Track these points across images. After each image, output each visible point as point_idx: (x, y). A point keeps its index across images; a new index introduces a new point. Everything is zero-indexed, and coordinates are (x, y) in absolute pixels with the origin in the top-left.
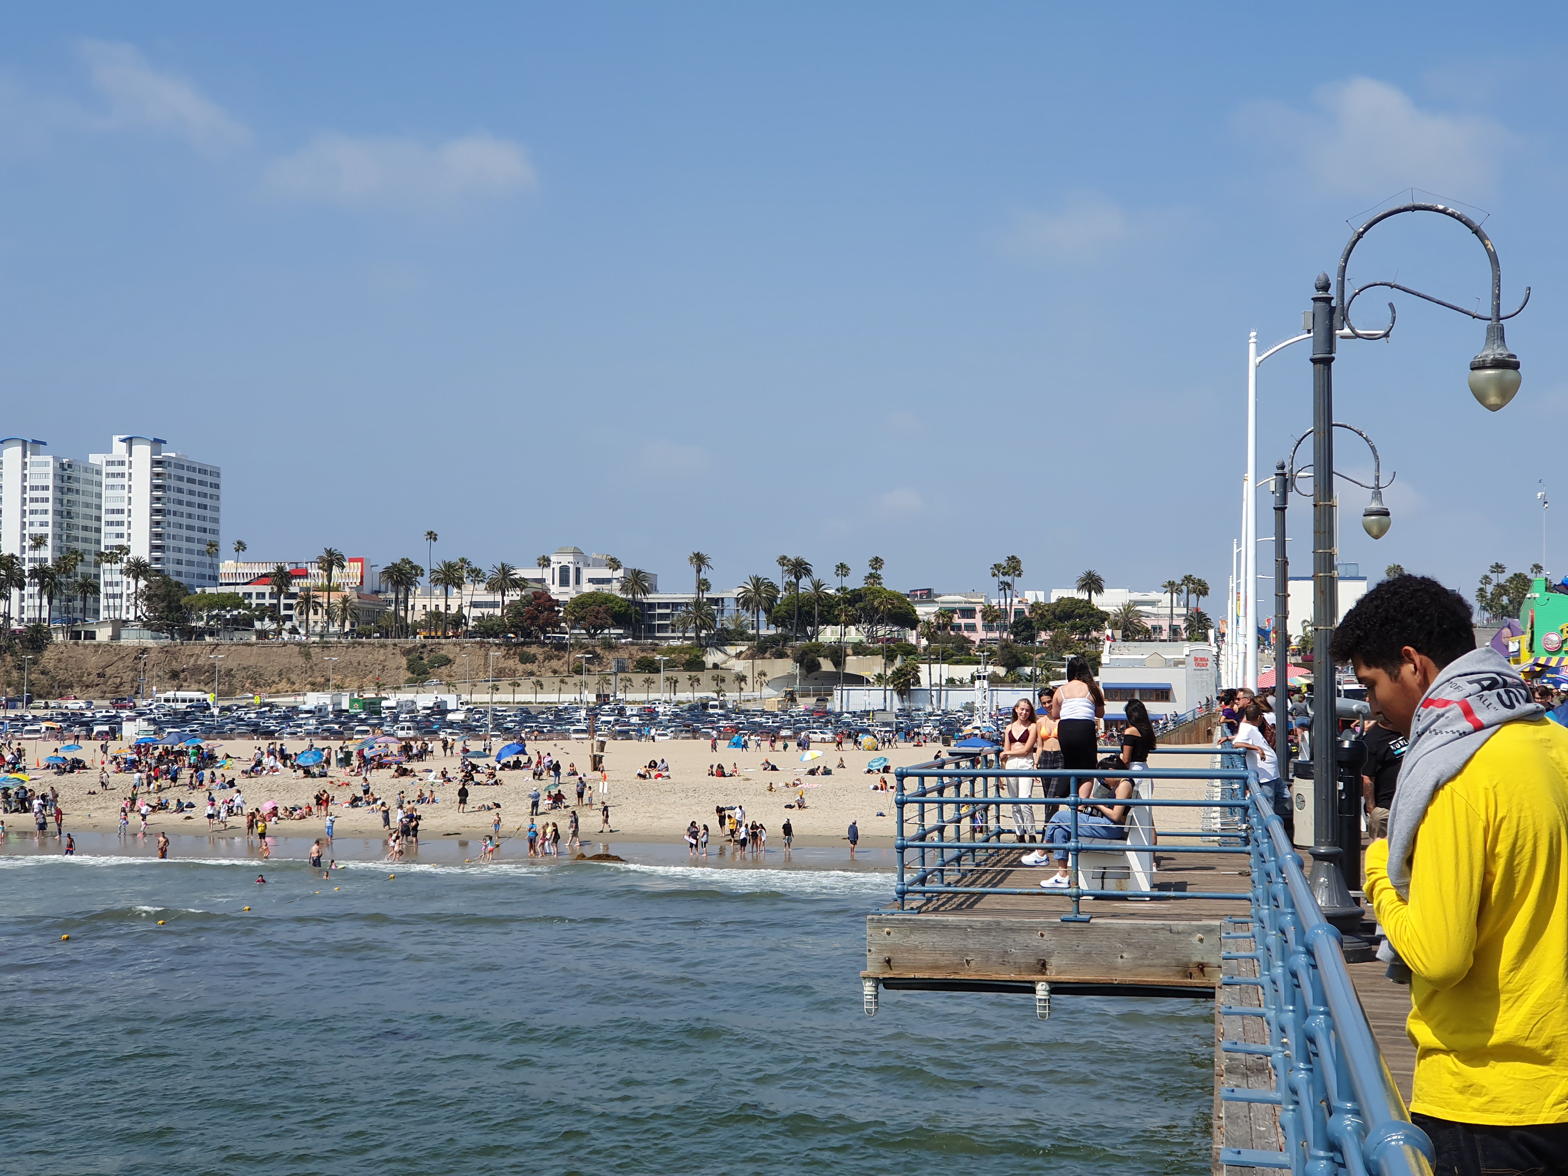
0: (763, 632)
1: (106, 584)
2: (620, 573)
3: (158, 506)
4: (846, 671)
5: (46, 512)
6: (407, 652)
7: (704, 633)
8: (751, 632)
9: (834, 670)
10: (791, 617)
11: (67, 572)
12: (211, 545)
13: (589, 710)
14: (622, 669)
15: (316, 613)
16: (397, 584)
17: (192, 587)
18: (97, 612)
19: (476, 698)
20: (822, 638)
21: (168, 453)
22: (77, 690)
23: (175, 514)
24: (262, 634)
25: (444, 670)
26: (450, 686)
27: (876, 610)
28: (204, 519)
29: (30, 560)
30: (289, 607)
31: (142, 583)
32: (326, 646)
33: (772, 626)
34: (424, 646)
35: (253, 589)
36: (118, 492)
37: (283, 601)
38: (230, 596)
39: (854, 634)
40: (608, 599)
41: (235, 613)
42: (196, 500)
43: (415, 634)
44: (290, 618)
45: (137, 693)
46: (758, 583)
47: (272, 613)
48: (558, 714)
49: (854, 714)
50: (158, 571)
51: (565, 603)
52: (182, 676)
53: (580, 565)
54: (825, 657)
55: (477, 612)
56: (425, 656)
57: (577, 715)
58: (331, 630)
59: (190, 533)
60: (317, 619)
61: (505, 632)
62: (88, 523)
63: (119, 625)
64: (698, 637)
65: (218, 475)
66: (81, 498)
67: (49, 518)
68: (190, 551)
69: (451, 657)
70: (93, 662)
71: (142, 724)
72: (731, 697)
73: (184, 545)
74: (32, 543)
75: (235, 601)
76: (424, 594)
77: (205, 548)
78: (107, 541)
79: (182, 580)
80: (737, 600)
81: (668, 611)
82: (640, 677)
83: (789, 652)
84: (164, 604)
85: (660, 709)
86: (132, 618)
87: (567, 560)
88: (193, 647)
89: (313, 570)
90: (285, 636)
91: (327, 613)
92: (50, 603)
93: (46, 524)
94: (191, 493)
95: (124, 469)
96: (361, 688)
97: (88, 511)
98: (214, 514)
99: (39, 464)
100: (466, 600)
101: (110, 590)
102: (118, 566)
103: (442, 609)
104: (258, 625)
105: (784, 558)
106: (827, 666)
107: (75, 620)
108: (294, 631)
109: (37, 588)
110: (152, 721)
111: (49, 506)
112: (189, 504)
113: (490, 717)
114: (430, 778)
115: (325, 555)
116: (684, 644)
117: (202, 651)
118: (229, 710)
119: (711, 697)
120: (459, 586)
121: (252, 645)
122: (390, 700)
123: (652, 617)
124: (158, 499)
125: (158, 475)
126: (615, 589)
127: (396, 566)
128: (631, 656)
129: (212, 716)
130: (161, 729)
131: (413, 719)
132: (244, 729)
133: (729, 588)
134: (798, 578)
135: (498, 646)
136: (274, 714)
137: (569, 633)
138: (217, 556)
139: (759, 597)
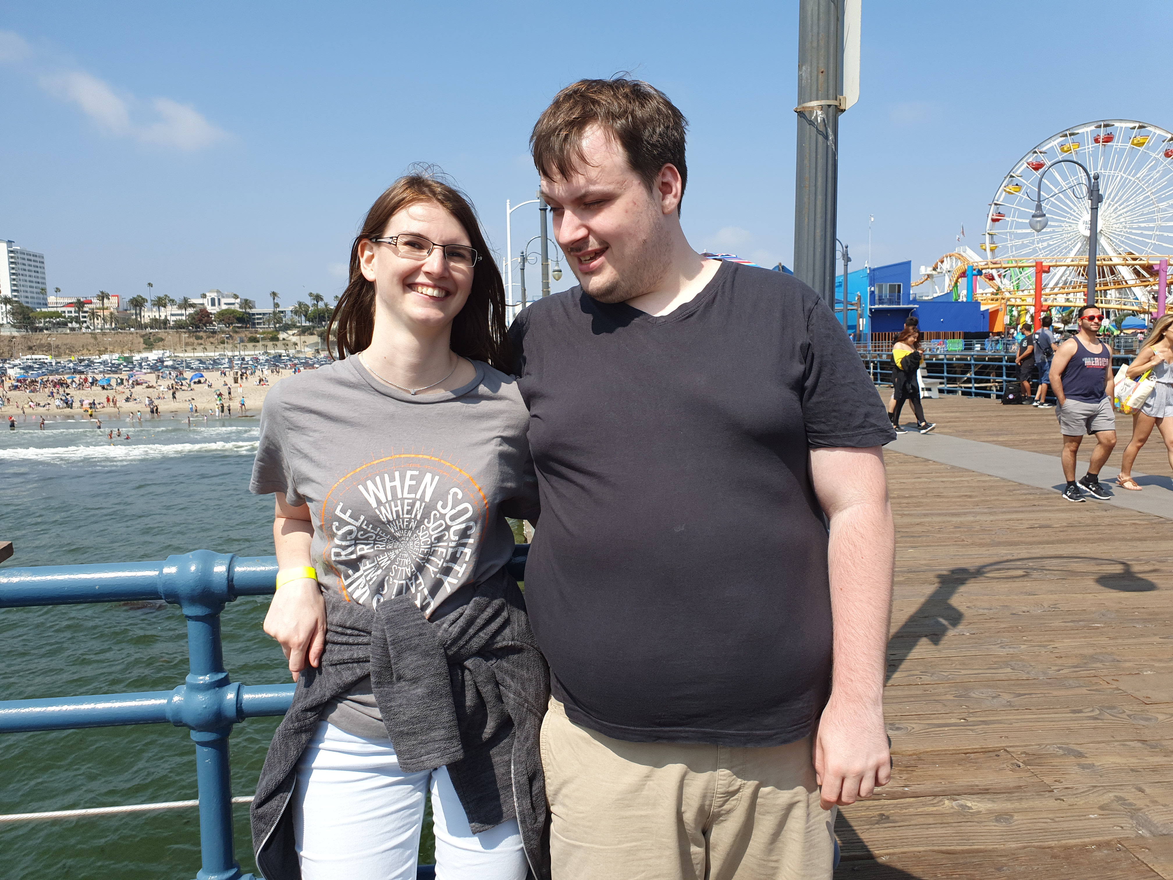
0: (304, 324)
2: (238, 301)
3: (14, 271)
6: (143, 336)
7: (277, 325)
8: (298, 324)
10: (316, 318)
12: (42, 289)
13: (229, 359)
14: (242, 341)
15: (98, 319)
16: (136, 306)
17: (35, 309)
19: (177, 355)
21: (15, 247)
23: (22, 275)
24: (73, 329)
25: (161, 343)
26: (164, 350)
28: (38, 277)
30: (85, 317)
31: (9, 307)
32: (104, 334)
33: (307, 322)
34: (151, 333)
35: (66, 309)
37: (81, 314)
38: (54, 313)
40: (234, 311)
41: (58, 320)
42: (33, 269)
43: (146, 328)
44: (85, 322)
45: (11, 356)
46: (300, 304)
47: (77, 320)
48: (214, 361)
50: (16, 302)
51: (214, 314)
52: (34, 348)
53: (220, 297)
55: (174, 318)
56: (151, 337)
57: (223, 361)
58: (106, 327)
59: (32, 284)
60: (99, 322)
61: (188, 327)
64: (275, 327)
65: (43, 258)
68: (33, 292)
69: (163, 337)
71: (17, 370)
72: (292, 352)
73: (29, 289)
75: (58, 315)
76: (148, 311)
77: (39, 291)
79: (29, 305)
80: (292, 311)
81: (261, 316)
82: (252, 344)
83: (315, 332)
84: (21, 316)
85: (261, 358)
86: (5, 322)
87: (214, 295)
88: (38, 335)
89: (95, 300)
90: (84, 330)
91: (103, 319)
94: (30, 265)
96: (122, 352)
98: (42, 275)
100: (169, 313)
103: (157, 317)
104: (70, 325)
105: (311, 293)
108: (88, 327)
110: (23, 369)
112: (29, 271)
113: (184, 363)
114: (162, 388)
115: (100, 294)
116: (269, 330)
117: (43, 337)
118: (60, 363)
119: (283, 352)
120: (165, 307)
121: (68, 334)
122: (137, 357)
123: (254, 319)
124: (13, 268)
125: (12, 257)
126: (237, 307)
127: (134, 298)
128: (246, 336)
129: (52, 365)
130: (27, 372)
131: (149, 365)
132: (69, 371)
133: (288, 306)
134: (317, 302)
135: (185, 333)
136: (82, 364)
137: (217, 326)
138: (46, 293)
139: (301, 310)
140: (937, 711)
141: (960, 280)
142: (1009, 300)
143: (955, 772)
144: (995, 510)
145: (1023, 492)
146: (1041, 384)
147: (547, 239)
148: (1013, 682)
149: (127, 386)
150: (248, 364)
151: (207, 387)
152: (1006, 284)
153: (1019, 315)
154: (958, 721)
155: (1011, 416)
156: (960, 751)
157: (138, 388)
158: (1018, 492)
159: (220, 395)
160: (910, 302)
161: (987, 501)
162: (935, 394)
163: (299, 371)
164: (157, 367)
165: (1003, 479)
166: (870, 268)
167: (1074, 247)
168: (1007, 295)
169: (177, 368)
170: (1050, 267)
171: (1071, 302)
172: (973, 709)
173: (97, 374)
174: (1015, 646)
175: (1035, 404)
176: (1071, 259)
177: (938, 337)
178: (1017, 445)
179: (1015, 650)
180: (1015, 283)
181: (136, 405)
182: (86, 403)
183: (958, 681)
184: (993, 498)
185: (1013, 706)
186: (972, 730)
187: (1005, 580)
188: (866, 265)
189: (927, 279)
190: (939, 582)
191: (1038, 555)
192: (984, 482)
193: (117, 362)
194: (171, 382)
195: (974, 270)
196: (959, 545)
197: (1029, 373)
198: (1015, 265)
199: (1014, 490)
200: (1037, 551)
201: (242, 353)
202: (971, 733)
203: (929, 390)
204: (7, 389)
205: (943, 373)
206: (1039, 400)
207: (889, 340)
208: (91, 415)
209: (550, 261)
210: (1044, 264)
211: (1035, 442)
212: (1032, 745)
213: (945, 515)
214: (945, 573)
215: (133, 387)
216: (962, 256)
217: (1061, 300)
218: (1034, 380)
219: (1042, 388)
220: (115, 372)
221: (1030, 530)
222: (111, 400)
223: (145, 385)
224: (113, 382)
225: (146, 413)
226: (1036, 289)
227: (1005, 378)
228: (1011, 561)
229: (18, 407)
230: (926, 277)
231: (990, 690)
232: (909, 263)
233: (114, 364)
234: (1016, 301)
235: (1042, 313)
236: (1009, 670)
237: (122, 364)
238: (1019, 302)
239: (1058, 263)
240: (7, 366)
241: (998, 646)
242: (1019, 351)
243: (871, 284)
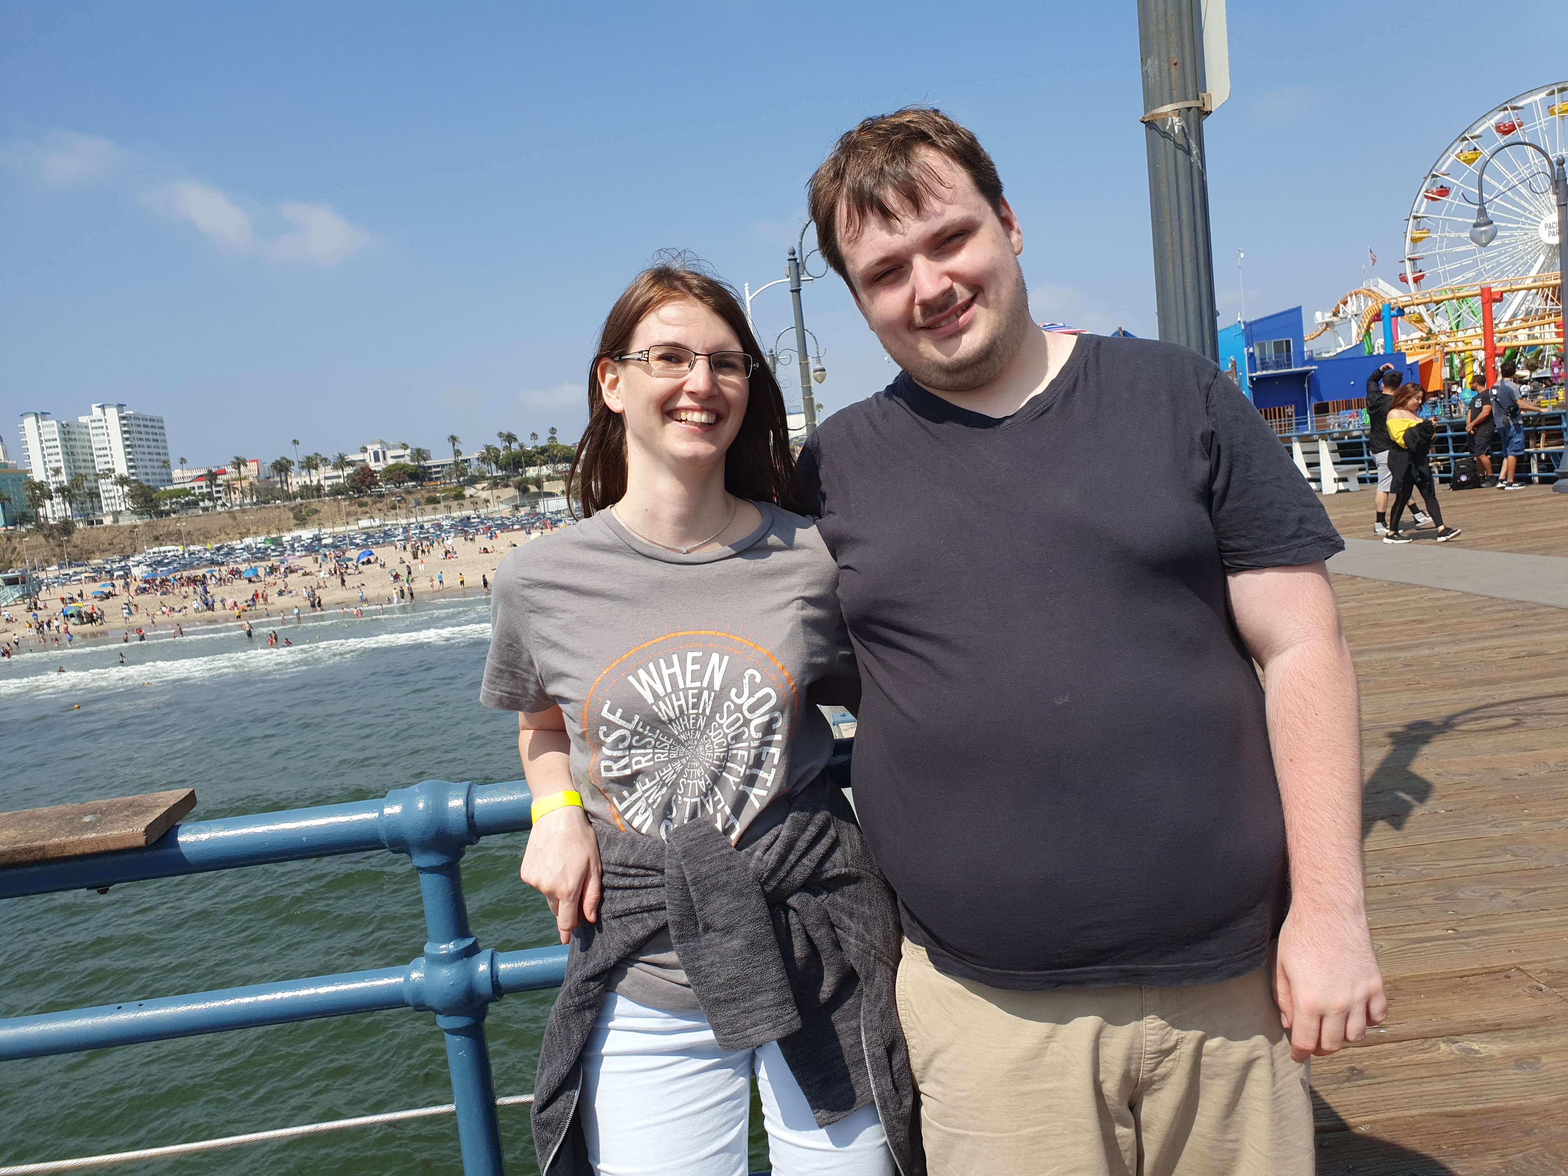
0: (494, 474)
1: (104, 491)
2: (408, 451)
3: (128, 443)
4: (546, 490)
5: (58, 454)
6: (292, 509)
7: (462, 479)
8: (488, 475)
9: (537, 490)
10: (509, 465)
11: (78, 487)
12: (164, 462)
13: (404, 528)
14: (418, 503)
15: (235, 493)
16: (280, 471)
17: (158, 487)
18: (101, 508)
19: (337, 529)
20: (528, 475)
21: (127, 412)
22: (97, 554)
23: (139, 446)
24: (206, 509)
25: (315, 516)
26: (321, 525)
27: (556, 456)
28: (158, 447)
29: (53, 483)
30: (218, 492)
31: (126, 488)
32: (244, 511)
33: (500, 471)
34: (301, 505)
35: (195, 484)
36: (101, 438)
37: (214, 489)
38: (182, 490)
39: (545, 470)
40: (404, 466)
41: (187, 499)
42: (151, 437)
43: (295, 498)
44: (220, 498)
45: (135, 551)
46: (488, 448)
47: (210, 496)
48: (385, 532)
49: (552, 513)
50: (135, 481)
51: (379, 472)
52: (161, 538)
53: (385, 449)
54: (532, 484)
55: (329, 482)
56: (303, 510)
57: (397, 532)
58: (246, 502)
59: (151, 457)
60: (236, 497)
61: (347, 491)
62: (86, 457)
63: (116, 514)
64: (459, 481)
65: (162, 421)
66: (79, 444)
67: (60, 457)
68: (153, 467)
69: (318, 509)
70: (104, 537)
71: (143, 568)
72: (483, 511)
73: (148, 464)
74: (52, 472)
75: (186, 492)
76: (296, 476)
77: (161, 464)
78: (100, 467)
79: (151, 484)
80: (478, 459)
81: (439, 469)
82: (431, 506)
83: (511, 484)
84: (142, 499)
85: (444, 523)
86: (123, 508)
87: (377, 447)
88: (165, 521)
89: (229, 469)
90: (219, 509)
91: (242, 492)
92: (71, 506)
93: (60, 461)
94: (147, 433)
95: (103, 424)
96: (269, 533)
97: (84, 450)
98: (163, 444)
99: (48, 426)
100: (322, 476)
101: (107, 495)
102: (109, 480)
103: (308, 483)
104: (201, 504)
105: (501, 433)
106: (533, 489)
107: (88, 514)
108: (224, 505)
109: (61, 499)
110: (150, 565)
111: (59, 450)
112: (147, 440)
113: (347, 539)
114: (322, 574)
115: (235, 460)
116: (451, 486)
117: (170, 523)
118: (194, 554)
119: (471, 513)
120: (316, 468)
121: (200, 516)
122: (287, 537)
123: (431, 473)
124: (127, 439)
125: (124, 425)
126: (407, 460)
127: (277, 461)
128: (422, 496)
129: (184, 558)
130: (155, 569)
131: (303, 546)
132: (205, 563)
133: (472, 453)
134: (510, 443)
135: (345, 499)
136: (221, 552)
137: (384, 488)
138: (170, 468)
139: (489, 456)
140: (1411, 920)
141: (1373, 325)
142: (1445, 345)
143: (1449, 1003)
144: (1459, 637)
145: (1499, 608)
146: (1507, 457)
147: (804, 330)
148: (1518, 873)
149: (279, 576)
150: (428, 532)
151: (379, 568)
152: (1441, 324)
153: (1463, 363)
154: (1445, 933)
155: (1467, 506)
156: (1454, 975)
157: (292, 577)
158: (1489, 609)
159: (396, 577)
160: (1305, 364)
161: (1447, 625)
162: (1353, 485)
163: (496, 537)
164: (313, 547)
165: (1467, 594)
166: (1244, 322)
167: (1535, 262)
168: (1443, 338)
169: (339, 546)
170: (1502, 293)
171: (1537, 338)
172: (1464, 915)
173: (241, 564)
174: (1513, 823)
175: (1500, 485)
176: (1531, 280)
177: (1349, 407)
178: (1480, 545)
179: (1514, 828)
180: (1454, 323)
181: (292, 599)
182: (229, 602)
183: (1436, 877)
184: (1454, 621)
185: (1521, 907)
186: (1466, 944)
187: (1488, 733)
188: (1239, 319)
189: (1325, 329)
190: (1393, 743)
191: (1531, 695)
192: (1438, 599)
193: (262, 545)
194: (332, 565)
195: (1393, 309)
196: (1413, 690)
197: (1488, 443)
198: (1452, 296)
199: (1484, 607)
200: (1528, 689)
201: (420, 519)
202: (1466, 948)
203: (1344, 480)
204: (133, 593)
205: (1362, 455)
206: (1506, 480)
207: (1280, 417)
208: (239, 617)
209: (810, 359)
210: (1493, 290)
211: (1506, 538)
212: (1556, 959)
213: (1389, 650)
214: (1398, 729)
215: (286, 577)
216: (1373, 292)
217: (1522, 338)
218: (1495, 453)
219: (1509, 463)
220: (262, 559)
221: (1515, 661)
222: (260, 596)
223: (301, 572)
224: (261, 572)
225: (306, 607)
226: (1484, 326)
227: (1452, 453)
228: (1492, 705)
229: (148, 615)
230: (1324, 326)
231: (1485, 887)
232: (1299, 309)
233: (260, 548)
234: (1457, 345)
235: (1497, 358)
236: (1509, 857)
237: (269, 548)
238: (1461, 346)
239: (1513, 287)
240: (130, 563)
241: (1488, 825)
242: (1469, 415)
243: (1249, 344)
